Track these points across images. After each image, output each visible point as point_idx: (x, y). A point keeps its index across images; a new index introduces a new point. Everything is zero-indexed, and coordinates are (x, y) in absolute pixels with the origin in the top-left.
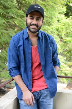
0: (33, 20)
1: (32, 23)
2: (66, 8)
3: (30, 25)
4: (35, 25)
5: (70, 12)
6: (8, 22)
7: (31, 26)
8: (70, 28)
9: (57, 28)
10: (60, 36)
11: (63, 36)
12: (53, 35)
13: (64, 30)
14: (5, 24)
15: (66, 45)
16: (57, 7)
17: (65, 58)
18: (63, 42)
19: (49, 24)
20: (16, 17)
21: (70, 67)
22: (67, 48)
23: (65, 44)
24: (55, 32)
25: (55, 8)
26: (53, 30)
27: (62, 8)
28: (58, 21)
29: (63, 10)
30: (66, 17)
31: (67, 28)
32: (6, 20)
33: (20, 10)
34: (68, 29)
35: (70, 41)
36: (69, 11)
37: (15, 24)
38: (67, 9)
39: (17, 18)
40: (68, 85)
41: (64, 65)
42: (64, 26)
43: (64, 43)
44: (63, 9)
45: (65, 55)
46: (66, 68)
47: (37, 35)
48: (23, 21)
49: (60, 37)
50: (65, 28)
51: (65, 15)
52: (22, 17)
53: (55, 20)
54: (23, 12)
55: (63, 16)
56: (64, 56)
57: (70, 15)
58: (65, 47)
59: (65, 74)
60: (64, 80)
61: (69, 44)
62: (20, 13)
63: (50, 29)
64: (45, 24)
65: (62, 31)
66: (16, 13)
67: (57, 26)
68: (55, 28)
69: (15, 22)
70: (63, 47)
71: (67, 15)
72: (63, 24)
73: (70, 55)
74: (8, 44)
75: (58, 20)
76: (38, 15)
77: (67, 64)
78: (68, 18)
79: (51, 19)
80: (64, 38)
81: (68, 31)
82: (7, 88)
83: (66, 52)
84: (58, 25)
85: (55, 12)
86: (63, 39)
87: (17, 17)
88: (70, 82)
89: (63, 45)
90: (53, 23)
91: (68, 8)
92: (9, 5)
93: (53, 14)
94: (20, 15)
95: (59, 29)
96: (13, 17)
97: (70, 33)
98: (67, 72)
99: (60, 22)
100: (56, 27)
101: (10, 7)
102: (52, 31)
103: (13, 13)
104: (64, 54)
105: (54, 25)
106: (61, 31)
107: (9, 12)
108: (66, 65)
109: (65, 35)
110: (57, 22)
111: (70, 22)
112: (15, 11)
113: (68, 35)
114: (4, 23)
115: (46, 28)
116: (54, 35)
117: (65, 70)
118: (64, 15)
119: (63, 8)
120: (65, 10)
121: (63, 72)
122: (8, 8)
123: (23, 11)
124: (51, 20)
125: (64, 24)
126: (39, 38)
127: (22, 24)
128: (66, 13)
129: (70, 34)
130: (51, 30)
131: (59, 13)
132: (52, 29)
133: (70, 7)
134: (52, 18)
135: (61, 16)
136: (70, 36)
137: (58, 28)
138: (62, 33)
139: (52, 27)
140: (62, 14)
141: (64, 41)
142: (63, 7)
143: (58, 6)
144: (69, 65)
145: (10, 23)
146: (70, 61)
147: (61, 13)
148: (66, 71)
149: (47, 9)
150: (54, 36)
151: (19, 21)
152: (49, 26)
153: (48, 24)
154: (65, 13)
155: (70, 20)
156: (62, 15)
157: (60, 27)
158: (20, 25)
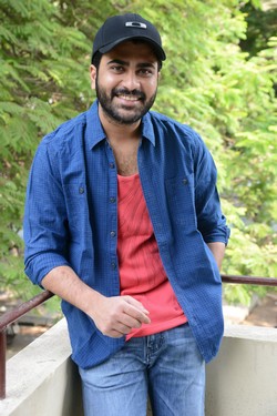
0: (124, 75)
1: (120, 88)
2: (246, 19)
5: (261, 36)
6: (22, 73)
7: (116, 99)
8: (262, 94)
9: (213, 96)
10: (224, 127)
11: (234, 128)
12: (195, 121)
13: (240, 103)
14: (14, 81)
15: (246, 161)
16: (211, 17)
17: (243, 211)
18: (234, 149)
19: (183, 80)
20: (54, 55)
21: (261, 242)
22: (249, 172)
23: (243, 158)
24: (203, 110)
25: (206, 20)
26: (196, 104)
27: (229, 21)
28: (216, 69)
29: (233, 28)
30: (247, 54)
31: (248, 94)
32: (16, 65)
33: (72, 25)
34: (252, 100)
35: (260, 147)
36: (258, 31)
37: (52, 79)
38: (250, 23)
39: (60, 59)
40: (251, 313)
41: (236, 236)
42: (236, 86)
43: (238, 153)
44: (234, 24)
45: (241, 199)
46: (245, 248)
48: (80, 68)
49: (221, 131)
50: (241, 96)
51: (240, 45)
52: (77, 52)
53: (205, 65)
54: (81, 35)
55: (234, 50)
56: (237, 202)
57: (258, 45)
58: (243, 167)
59: (243, 269)
60: (239, 291)
61: (256, 156)
62: (71, 39)
63: (185, 98)
64: (166, 80)
65: (231, 107)
66: (55, 37)
67: (211, 90)
68: (205, 96)
69: (51, 73)
70: (234, 170)
71: (249, 46)
72: (235, 82)
73: (259, 197)
74: (24, 158)
75: (213, 64)
76: (141, 56)
77: (249, 232)
78: (254, 58)
79: (190, 62)
80: (237, 135)
81: (253, 106)
82: (21, 324)
83: (247, 189)
84: (215, 86)
85: (204, 33)
86: (235, 138)
87: (59, 53)
88: (262, 299)
89: (235, 162)
90: (198, 75)
91: (253, 20)
92: (26, 6)
93: (195, 41)
94: (69, 46)
95: (218, 101)
96: (45, 52)
97: (259, 114)
98: (251, 260)
99: (223, 75)
100: (207, 93)
101: (29, 14)
102: (193, 108)
103: (43, 40)
104: (239, 195)
105: (202, 83)
106: (227, 107)
107: (30, 35)
108: (247, 236)
109: (240, 121)
110: (211, 72)
111: (262, 74)
112: (52, 31)
113: (254, 123)
114: (9, 77)
115: (170, 94)
116: (201, 124)
117: (243, 255)
118: (238, 48)
119: (234, 20)
120: (240, 26)
121: (234, 261)
122: (24, 21)
123: (80, 30)
124: (187, 67)
125: (239, 79)
126: (145, 142)
127: (79, 83)
128: (244, 37)
129: (261, 118)
130: (189, 103)
131: (218, 40)
132: (193, 98)
133: (261, 17)
134: (192, 59)
135: (225, 50)
136: (261, 128)
137: (216, 95)
138: (230, 115)
139: (192, 90)
140: (230, 41)
141: (239, 145)
142: (233, 16)
143: (216, 10)
144: (256, 237)
145: (32, 76)
146: (260, 222)
147: (227, 37)
148: (246, 257)
149: (174, 25)
150: (198, 127)
151: (65, 69)
152: (180, 87)
153: (175, 82)
154: (242, 40)
155: (259, 65)
156: (228, 46)
157: (222, 90)
158: (73, 85)
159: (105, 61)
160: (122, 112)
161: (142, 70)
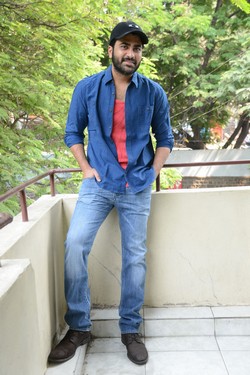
0: (128, 50)
3: (123, 60)
4: (132, 59)
47: (130, 80)
126: (132, 85)
142: (95, 44)
159: (118, 43)
160: (126, 68)
161: (136, 49)
